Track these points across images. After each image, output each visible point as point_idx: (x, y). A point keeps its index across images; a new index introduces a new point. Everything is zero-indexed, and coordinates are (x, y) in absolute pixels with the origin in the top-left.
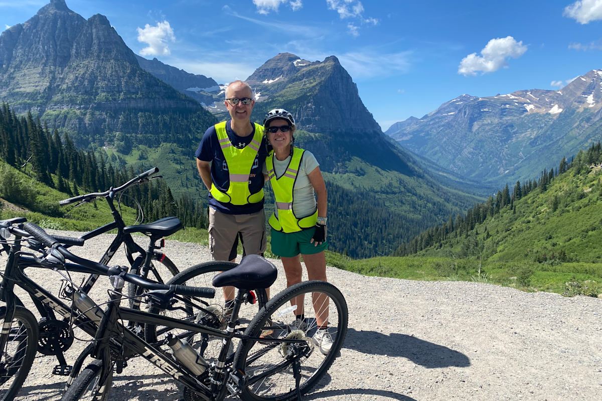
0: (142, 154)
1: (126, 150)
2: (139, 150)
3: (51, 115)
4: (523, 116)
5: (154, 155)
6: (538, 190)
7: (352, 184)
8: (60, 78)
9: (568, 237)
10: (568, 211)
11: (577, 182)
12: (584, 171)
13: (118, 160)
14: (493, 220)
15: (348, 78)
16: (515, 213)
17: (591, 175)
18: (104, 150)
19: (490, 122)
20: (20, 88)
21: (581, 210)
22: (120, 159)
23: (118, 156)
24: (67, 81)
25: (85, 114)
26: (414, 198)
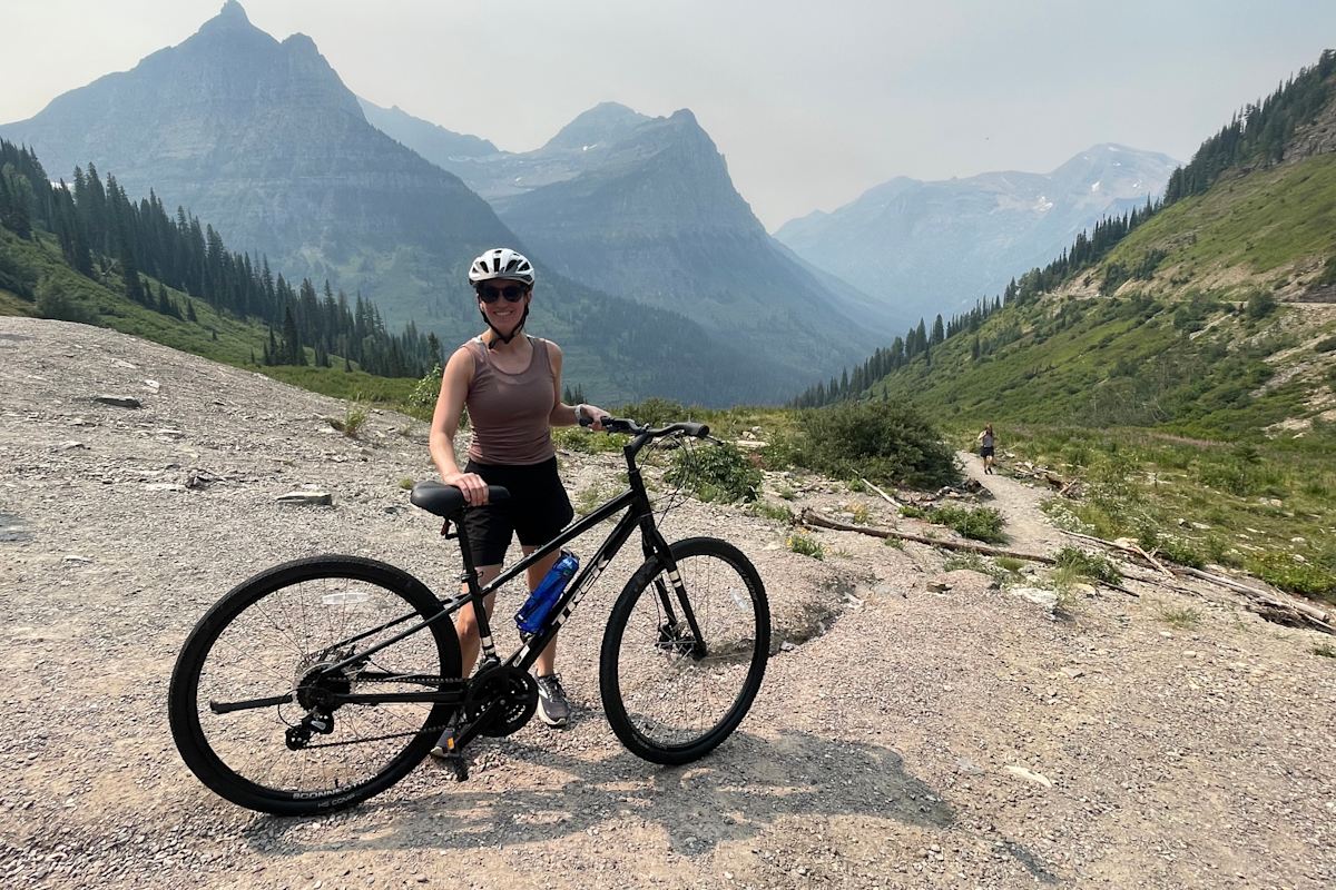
0: (365, 262)
1: (339, 256)
2: (360, 254)
3: (217, 197)
4: (992, 213)
5: (385, 264)
6: (967, 330)
7: (713, 317)
8: (234, 136)
9: (977, 398)
10: (991, 361)
11: (1018, 317)
12: (1030, 300)
13: (325, 272)
14: (898, 374)
15: (711, 145)
16: (929, 364)
17: (1038, 306)
18: (302, 255)
19: (939, 221)
20: (168, 151)
21: (1008, 358)
22: (329, 269)
23: (327, 266)
24: (245, 141)
25: (273, 196)
26: (811, 341)
